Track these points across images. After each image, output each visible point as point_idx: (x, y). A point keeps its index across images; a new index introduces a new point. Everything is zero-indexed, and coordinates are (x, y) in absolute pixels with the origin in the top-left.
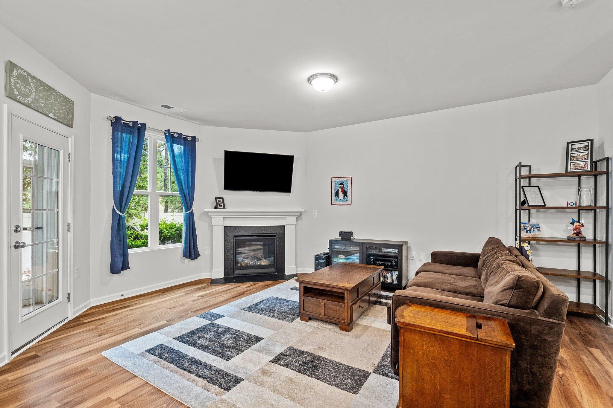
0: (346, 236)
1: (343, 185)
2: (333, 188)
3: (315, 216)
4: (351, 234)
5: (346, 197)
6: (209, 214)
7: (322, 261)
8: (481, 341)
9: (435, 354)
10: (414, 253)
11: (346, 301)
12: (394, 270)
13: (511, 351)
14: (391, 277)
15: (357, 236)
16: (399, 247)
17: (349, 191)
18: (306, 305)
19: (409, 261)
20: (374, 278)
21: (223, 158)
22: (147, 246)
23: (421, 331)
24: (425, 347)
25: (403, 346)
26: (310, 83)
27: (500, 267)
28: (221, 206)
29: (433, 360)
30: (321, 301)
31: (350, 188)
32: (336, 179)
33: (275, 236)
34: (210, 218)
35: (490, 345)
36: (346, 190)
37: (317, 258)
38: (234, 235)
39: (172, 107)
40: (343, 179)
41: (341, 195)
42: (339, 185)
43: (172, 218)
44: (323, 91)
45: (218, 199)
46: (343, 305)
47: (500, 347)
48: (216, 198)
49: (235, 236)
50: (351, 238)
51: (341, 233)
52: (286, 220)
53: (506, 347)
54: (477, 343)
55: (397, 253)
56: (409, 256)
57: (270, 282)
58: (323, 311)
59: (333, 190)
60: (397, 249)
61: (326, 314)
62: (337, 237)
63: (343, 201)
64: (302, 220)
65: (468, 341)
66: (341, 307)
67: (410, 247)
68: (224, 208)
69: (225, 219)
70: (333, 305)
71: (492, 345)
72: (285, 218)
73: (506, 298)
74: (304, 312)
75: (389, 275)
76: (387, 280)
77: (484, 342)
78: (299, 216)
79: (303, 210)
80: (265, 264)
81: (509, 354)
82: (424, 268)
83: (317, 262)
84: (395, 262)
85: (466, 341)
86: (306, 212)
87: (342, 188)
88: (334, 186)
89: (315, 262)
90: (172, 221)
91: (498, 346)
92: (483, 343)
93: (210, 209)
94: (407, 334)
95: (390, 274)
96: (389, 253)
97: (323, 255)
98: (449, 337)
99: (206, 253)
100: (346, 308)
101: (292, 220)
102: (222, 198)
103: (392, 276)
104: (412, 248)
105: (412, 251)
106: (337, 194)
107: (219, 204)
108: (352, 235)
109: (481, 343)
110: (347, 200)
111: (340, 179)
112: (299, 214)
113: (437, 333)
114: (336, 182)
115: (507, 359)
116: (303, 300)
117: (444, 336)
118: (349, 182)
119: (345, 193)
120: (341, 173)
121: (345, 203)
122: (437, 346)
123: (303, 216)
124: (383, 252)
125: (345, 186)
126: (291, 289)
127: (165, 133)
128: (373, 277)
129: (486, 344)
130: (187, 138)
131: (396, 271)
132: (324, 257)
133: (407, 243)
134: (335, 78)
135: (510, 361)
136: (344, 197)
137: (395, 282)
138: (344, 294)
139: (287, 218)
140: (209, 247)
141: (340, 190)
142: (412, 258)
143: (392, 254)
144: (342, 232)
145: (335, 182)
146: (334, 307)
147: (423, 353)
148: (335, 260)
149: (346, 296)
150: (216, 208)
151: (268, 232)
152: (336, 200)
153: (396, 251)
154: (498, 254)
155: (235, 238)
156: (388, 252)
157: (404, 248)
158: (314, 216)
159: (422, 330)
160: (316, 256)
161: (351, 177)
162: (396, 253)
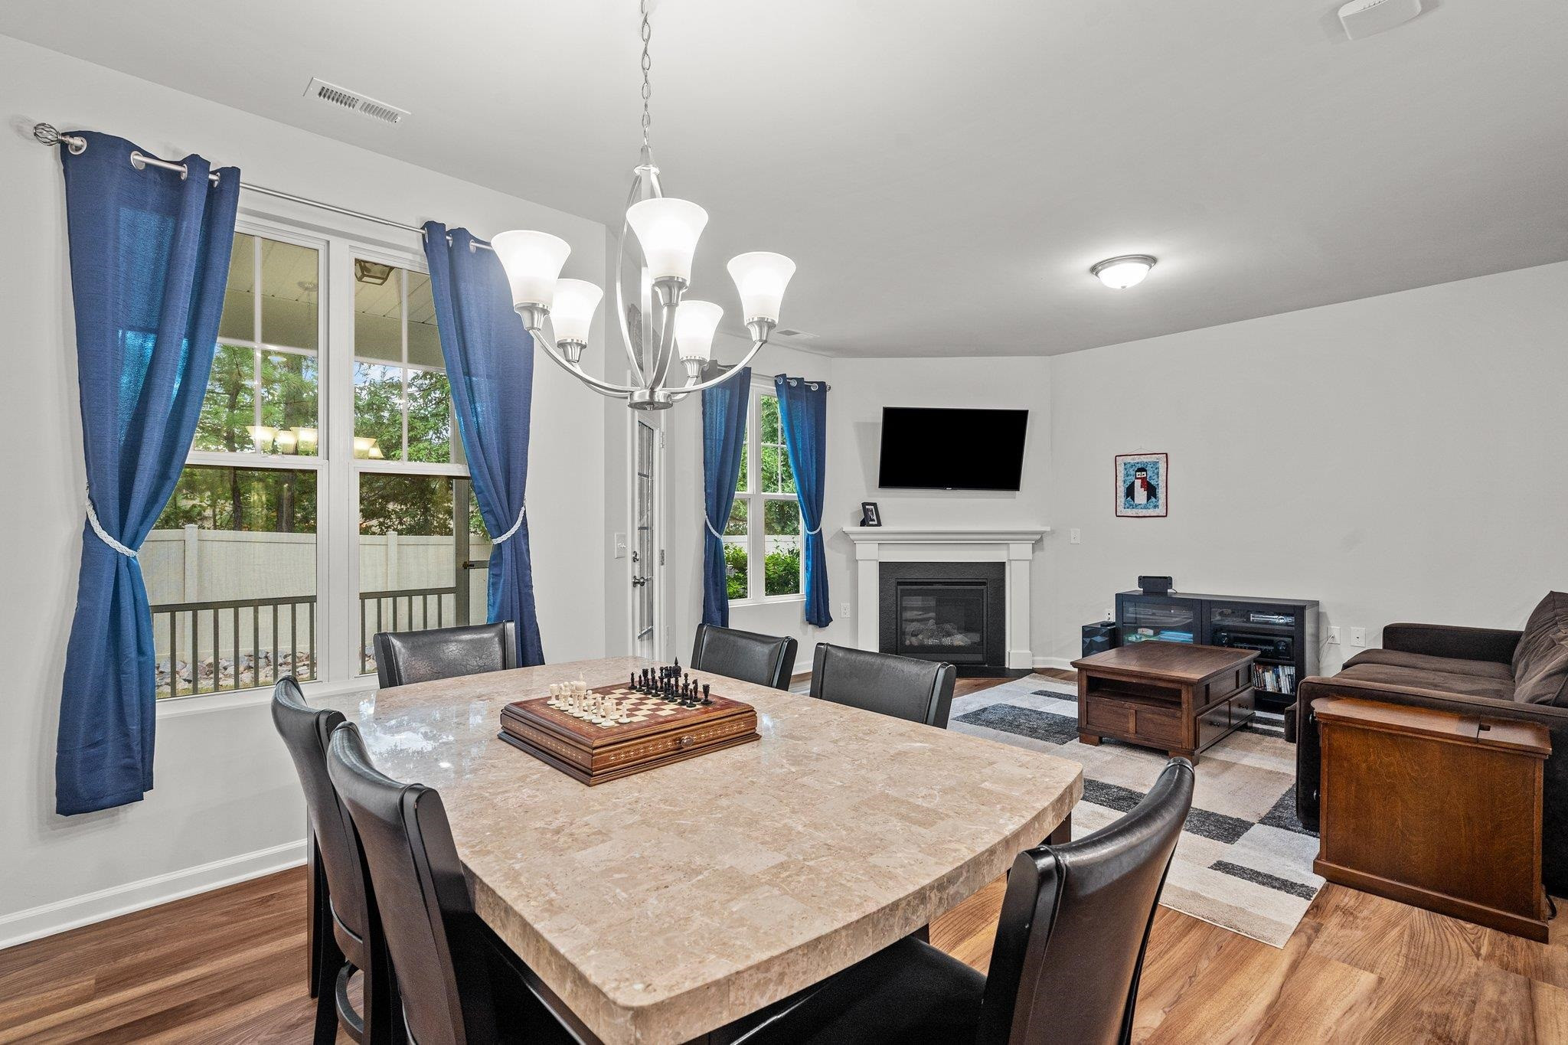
0: (1155, 588)
1: (1146, 471)
2: (1121, 478)
3: (1076, 542)
4: (1167, 581)
5: (1153, 499)
6: (852, 537)
7: (1099, 639)
8: (1485, 745)
9: (1392, 768)
10: (1334, 629)
11: (1184, 706)
12: (1283, 665)
13: (1545, 761)
14: (1277, 680)
15: (1181, 587)
16: (1296, 611)
17: (1162, 484)
18: (1093, 713)
19: (1321, 645)
20: (1237, 672)
21: (881, 420)
22: (746, 597)
23: (1363, 730)
24: (1372, 758)
25: (1329, 756)
26: (1097, 274)
27: (1555, 645)
28: (873, 520)
29: (1390, 778)
30: (1127, 705)
31: (1162, 477)
32: (1129, 459)
33: (984, 584)
34: (853, 544)
35: (1502, 750)
36: (1152, 482)
37: (1088, 632)
38: (899, 581)
39: (798, 331)
40: (1144, 459)
41: (1141, 495)
42: (1136, 471)
43: (775, 544)
44: (1123, 287)
45: (867, 507)
46: (1179, 714)
47: (1522, 753)
48: (864, 504)
49: (899, 584)
50: (1169, 591)
51: (1143, 581)
52: (1008, 549)
53: (1533, 752)
54: (1476, 748)
55: (1292, 626)
56: (1323, 635)
57: (982, 680)
58: (1132, 725)
59: (1120, 483)
60: (1292, 615)
61: (1140, 731)
62: (1133, 587)
63: (1146, 507)
64: (1042, 549)
65: (1460, 746)
66: (1174, 717)
67: (1325, 613)
68: (879, 524)
69: (881, 546)
70: (1154, 713)
71: (1506, 751)
72: (1005, 547)
73: (1553, 691)
74: (1089, 726)
75: (1269, 676)
76: (1265, 686)
77: (1490, 746)
78: (1038, 542)
79: (1048, 529)
80: (962, 644)
81: (1541, 765)
82: (1365, 657)
83: (1088, 640)
84: (1287, 645)
85: (1454, 745)
86: (1053, 532)
87: (1143, 480)
88: (1123, 475)
89: (1083, 642)
90: (776, 552)
91: (1517, 752)
92: (1488, 748)
93: (852, 528)
94: (1336, 736)
95: (1273, 672)
96: (1271, 624)
97: (1101, 625)
98: (1421, 739)
99: (843, 616)
100: (1184, 720)
101: (1023, 550)
102: (875, 505)
103: (1278, 677)
104: (1329, 616)
105: (1329, 623)
106: (1130, 492)
107: (869, 516)
108: (1171, 584)
109: (1485, 747)
110: (1156, 507)
111: (1137, 459)
112: (1038, 537)
113: (1396, 732)
114: (1129, 466)
115: (1537, 775)
116: (1087, 702)
117: (1411, 737)
118: (1162, 466)
119: (1151, 491)
120: (1141, 444)
121: (1151, 512)
122: (1398, 754)
123: (1046, 541)
124: (1253, 622)
125: (1150, 473)
126: (1035, 693)
127: (776, 381)
128: (1237, 668)
129: (1494, 749)
130: (810, 386)
131: (1287, 665)
132: (1104, 631)
133: (1316, 604)
134: (1151, 260)
135: (1542, 778)
136: (1149, 498)
137: (1284, 691)
138: (1180, 691)
139: (1011, 545)
140: (849, 604)
141: (1138, 483)
142: (1330, 640)
143: (1277, 627)
144: (1144, 577)
145: (1125, 464)
146: (1156, 717)
147: (1369, 768)
148: (1130, 639)
149: (1184, 696)
150: (863, 523)
151: (969, 576)
152: (1127, 505)
153: (1289, 620)
154: (1563, 624)
155: (900, 587)
156: (1267, 623)
157: (1309, 615)
158: (1073, 541)
159: (1366, 727)
160: (1085, 628)
161: (1167, 454)
162: (1287, 624)
